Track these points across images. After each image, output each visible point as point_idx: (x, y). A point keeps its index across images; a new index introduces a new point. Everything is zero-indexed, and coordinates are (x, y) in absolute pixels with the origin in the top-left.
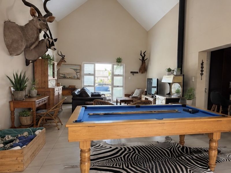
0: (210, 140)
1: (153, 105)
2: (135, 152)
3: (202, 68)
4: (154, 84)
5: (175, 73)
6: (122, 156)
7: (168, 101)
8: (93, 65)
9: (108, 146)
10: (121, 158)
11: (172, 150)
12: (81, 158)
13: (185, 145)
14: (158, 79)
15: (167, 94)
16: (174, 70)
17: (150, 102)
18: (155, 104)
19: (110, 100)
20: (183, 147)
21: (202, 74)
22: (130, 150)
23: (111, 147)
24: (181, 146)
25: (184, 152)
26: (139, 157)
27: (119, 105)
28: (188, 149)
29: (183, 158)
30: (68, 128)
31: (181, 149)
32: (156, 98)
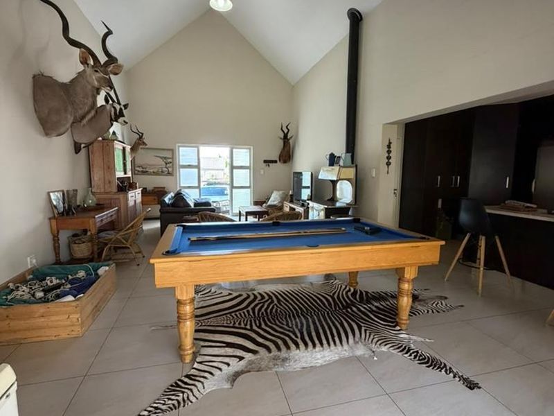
0: (399, 279)
1: (303, 220)
2: (272, 301)
3: (389, 152)
4: (306, 181)
5: (341, 163)
6: (249, 308)
7: (328, 213)
8: (196, 149)
9: (225, 293)
10: (248, 311)
11: (336, 296)
12: (178, 312)
13: (359, 288)
14: (312, 174)
15: (329, 200)
16: (339, 157)
17: (298, 215)
18: (308, 218)
19: (227, 212)
20: (355, 292)
21: (388, 164)
22: (263, 297)
23: (230, 294)
24: (352, 290)
25: (356, 299)
26: (279, 309)
27: (243, 221)
28: (364, 293)
29: (354, 309)
30: (153, 264)
31: (352, 294)
32: (308, 208)
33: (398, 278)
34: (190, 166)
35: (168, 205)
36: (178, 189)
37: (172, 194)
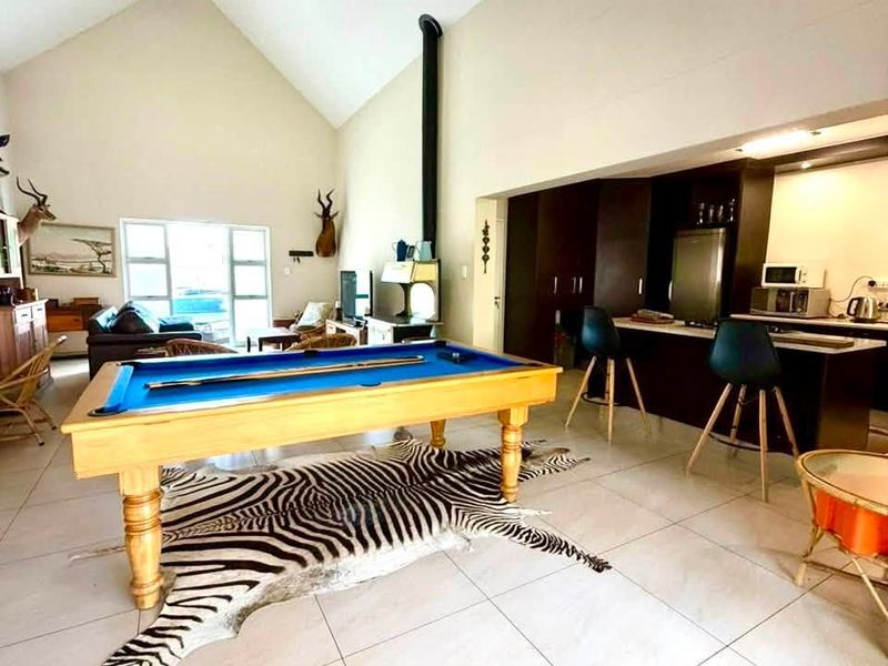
0: (504, 428)
1: (358, 346)
2: (309, 483)
3: (486, 240)
4: (363, 286)
5: (416, 256)
6: (268, 499)
7: (399, 334)
8: (161, 228)
9: (223, 477)
10: (265, 505)
11: (412, 464)
12: (126, 520)
13: (446, 447)
14: (371, 274)
15: (398, 315)
16: (413, 247)
17: (349, 340)
18: (366, 343)
19: (227, 340)
20: (442, 454)
21: (486, 259)
22: (291, 477)
23: (232, 479)
24: (437, 451)
25: (442, 465)
26: (319, 494)
27: (255, 352)
28: (455, 455)
29: (441, 480)
30: (69, 435)
31: (437, 459)
32: (366, 328)
33: (501, 426)
34: (148, 260)
35: (105, 330)
36: (126, 301)
37: (114, 310)
